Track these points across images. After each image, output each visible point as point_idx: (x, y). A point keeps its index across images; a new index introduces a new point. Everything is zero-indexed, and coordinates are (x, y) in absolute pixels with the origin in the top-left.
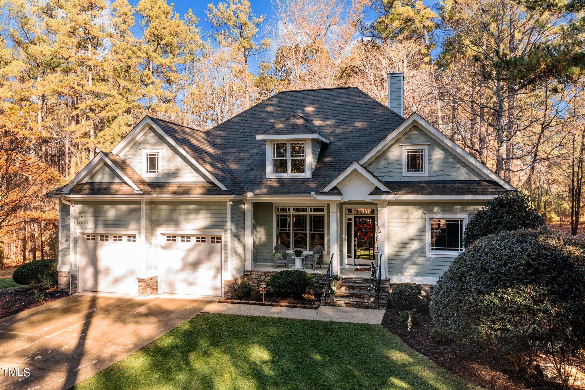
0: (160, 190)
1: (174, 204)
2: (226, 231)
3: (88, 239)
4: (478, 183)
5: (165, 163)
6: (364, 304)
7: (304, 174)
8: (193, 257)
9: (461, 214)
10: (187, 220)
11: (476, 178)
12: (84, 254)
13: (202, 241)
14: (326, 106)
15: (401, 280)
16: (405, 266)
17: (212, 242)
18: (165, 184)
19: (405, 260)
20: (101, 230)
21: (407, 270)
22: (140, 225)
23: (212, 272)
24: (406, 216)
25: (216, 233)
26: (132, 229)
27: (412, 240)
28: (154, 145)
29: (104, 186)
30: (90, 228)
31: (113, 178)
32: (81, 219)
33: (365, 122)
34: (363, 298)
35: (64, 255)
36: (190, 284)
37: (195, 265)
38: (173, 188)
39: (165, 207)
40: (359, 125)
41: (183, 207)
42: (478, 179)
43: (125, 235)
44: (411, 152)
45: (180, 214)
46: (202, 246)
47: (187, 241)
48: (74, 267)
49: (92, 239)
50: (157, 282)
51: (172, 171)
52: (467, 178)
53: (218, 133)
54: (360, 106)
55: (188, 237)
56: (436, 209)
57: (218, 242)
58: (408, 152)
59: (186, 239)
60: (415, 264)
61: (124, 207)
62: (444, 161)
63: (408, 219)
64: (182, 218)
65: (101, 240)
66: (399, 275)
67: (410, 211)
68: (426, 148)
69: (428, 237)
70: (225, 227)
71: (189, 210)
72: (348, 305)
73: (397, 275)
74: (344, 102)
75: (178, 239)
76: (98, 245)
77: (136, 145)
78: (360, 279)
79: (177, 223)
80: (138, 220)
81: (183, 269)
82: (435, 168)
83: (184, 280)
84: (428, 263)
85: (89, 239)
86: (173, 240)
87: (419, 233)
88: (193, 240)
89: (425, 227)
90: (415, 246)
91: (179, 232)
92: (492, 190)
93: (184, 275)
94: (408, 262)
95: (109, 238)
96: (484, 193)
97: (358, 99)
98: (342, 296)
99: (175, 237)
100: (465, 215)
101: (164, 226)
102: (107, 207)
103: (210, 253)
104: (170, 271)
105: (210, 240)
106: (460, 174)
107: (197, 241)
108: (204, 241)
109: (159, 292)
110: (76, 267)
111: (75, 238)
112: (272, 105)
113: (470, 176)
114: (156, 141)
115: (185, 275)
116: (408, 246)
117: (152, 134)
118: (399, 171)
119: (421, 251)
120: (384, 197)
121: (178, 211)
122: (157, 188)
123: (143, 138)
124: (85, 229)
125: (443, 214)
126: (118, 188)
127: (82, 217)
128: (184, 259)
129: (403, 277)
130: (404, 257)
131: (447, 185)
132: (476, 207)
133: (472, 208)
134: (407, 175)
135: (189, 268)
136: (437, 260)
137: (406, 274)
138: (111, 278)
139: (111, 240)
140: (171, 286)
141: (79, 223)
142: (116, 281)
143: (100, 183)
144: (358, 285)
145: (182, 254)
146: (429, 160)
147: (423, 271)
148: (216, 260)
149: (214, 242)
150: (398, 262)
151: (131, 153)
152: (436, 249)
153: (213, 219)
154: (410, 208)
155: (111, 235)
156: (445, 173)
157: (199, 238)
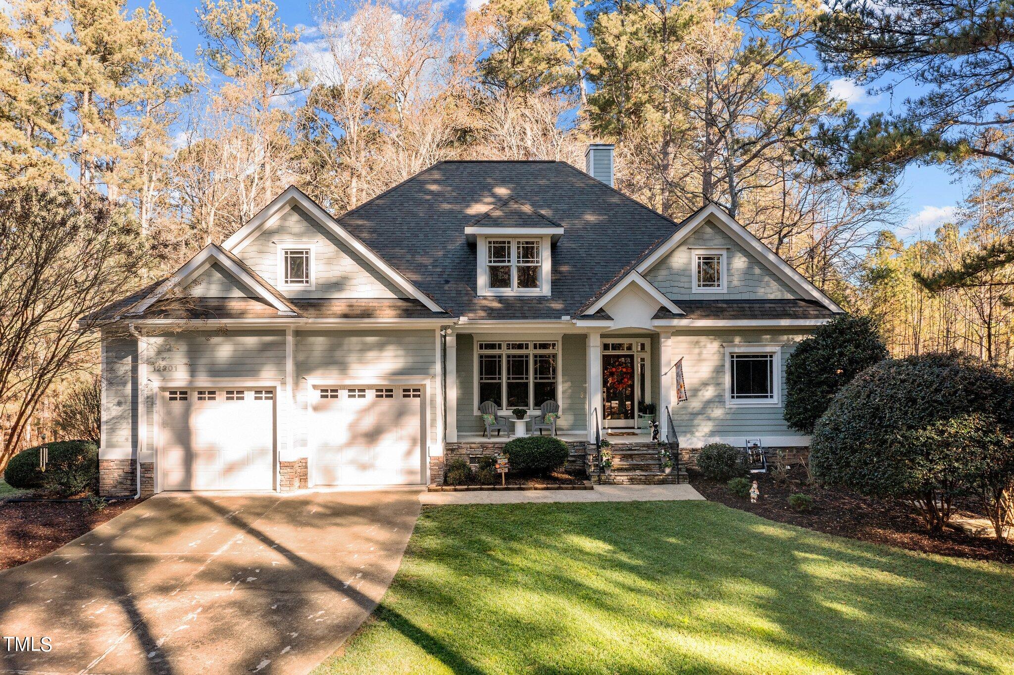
0: (318, 312)
1: (337, 335)
2: (434, 376)
3: (171, 399)
4: (794, 302)
5: (322, 267)
6: (656, 478)
7: (538, 289)
8: (368, 423)
9: (772, 346)
10: (361, 361)
11: (789, 296)
12: (164, 424)
13: (387, 396)
14: (528, 189)
15: (691, 444)
16: (696, 422)
17: (405, 396)
18: (322, 301)
19: (695, 415)
20: (204, 381)
21: (700, 428)
22: (282, 371)
23: (404, 446)
24: (697, 351)
25: (414, 381)
26: (267, 377)
27: (705, 384)
28: (299, 235)
29: (215, 303)
30: (180, 377)
31: (228, 290)
32: (163, 364)
33: (599, 214)
34: (650, 470)
35: (112, 431)
36: (364, 467)
37: (373, 436)
38: (339, 307)
39: (320, 340)
40: (590, 218)
41: (354, 340)
42: (792, 298)
43: (250, 389)
44: (704, 258)
45: (350, 351)
46: (386, 404)
47: (360, 396)
48: (148, 449)
49: (181, 399)
50: (306, 467)
51: (334, 280)
52: (777, 296)
53: (360, 222)
54: (582, 191)
55: (360, 390)
56: (737, 340)
57: (414, 396)
58: (699, 258)
59: (357, 393)
60: (709, 419)
61: (251, 341)
62: (748, 272)
63: (700, 354)
64: (352, 358)
65: (200, 399)
66: (689, 436)
67: (702, 344)
68: (724, 253)
69: (727, 380)
70: (431, 371)
71: (365, 344)
72: (632, 481)
73: (685, 436)
74: (555, 183)
75: (343, 394)
76: (193, 408)
77: (266, 235)
78: (637, 444)
79: (342, 366)
80: (280, 362)
81: (350, 443)
82: (736, 282)
83: (353, 462)
84: (729, 417)
85: (175, 399)
86: (332, 396)
87: (714, 374)
88: (371, 395)
89: (723, 366)
90: (709, 393)
91: (348, 382)
92: (815, 313)
93: (351, 453)
94: (700, 417)
95: (216, 396)
96: (805, 316)
97: (574, 180)
98: (620, 470)
99: (336, 391)
100: (778, 348)
101: (319, 373)
102: (215, 340)
103: (400, 414)
104: (325, 448)
105: (402, 393)
106: (768, 290)
107: (378, 396)
108: (391, 396)
109: (310, 484)
110: (152, 449)
111: (148, 397)
112: (435, 182)
113: (783, 294)
114: (303, 229)
115: (357, 452)
116: (700, 393)
117: (295, 217)
118: (686, 285)
119: (719, 400)
120: (676, 322)
121: (345, 347)
122: (310, 308)
123: (278, 223)
124: (172, 380)
125: (747, 346)
126: (243, 307)
127: (163, 359)
128: (352, 426)
129: (695, 440)
130: (695, 411)
131: (754, 305)
132: (791, 336)
133: (785, 337)
134: (698, 291)
135: (361, 440)
136: (740, 411)
137: (697, 434)
138: (219, 464)
139: (221, 397)
140: (329, 473)
141: (159, 370)
142: (230, 469)
143: (202, 299)
144: (636, 452)
145: (350, 418)
146: (728, 270)
147: (722, 429)
148: (412, 424)
149: (409, 396)
150: (686, 417)
151: (255, 248)
152: (738, 397)
153: (410, 360)
154: (703, 339)
155: (221, 389)
156: (750, 289)
157: (381, 391)
